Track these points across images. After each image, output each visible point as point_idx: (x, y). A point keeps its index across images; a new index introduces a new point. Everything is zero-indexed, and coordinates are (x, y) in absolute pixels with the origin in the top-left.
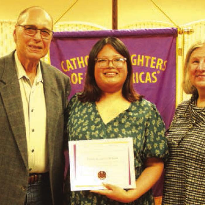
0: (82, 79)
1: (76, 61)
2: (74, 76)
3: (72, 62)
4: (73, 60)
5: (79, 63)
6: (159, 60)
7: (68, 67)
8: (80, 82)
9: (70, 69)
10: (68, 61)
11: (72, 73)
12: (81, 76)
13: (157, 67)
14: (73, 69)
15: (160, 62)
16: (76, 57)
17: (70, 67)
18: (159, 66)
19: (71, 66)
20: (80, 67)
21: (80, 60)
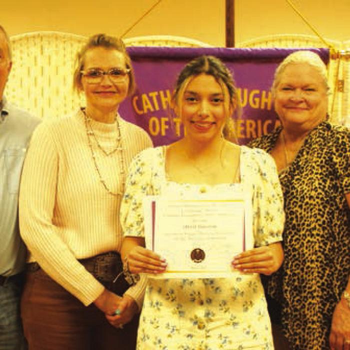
0: (167, 127)
1: (159, 98)
2: (154, 123)
3: (151, 99)
4: (154, 95)
5: (163, 100)
8: (163, 133)
9: (148, 110)
10: (144, 97)
11: (151, 117)
12: (166, 123)
14: (152, 110)
16: (158, 90)
17: (147, 106)
19: (150, 106)
20: (165, 107)
21: (166, 96)
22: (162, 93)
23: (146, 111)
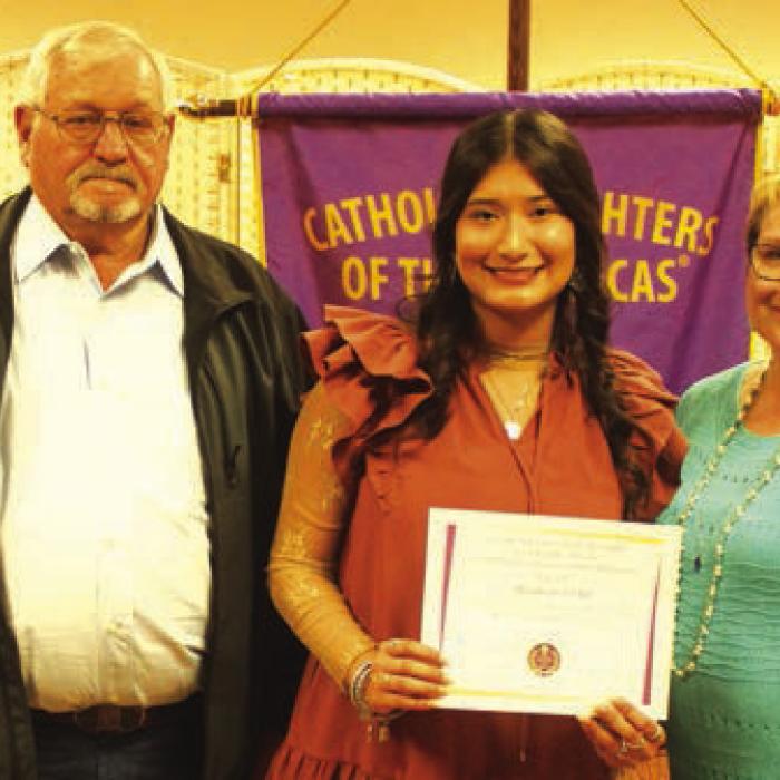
0: (384, 279)
1: (363, 212)
2: (354, 270)
3: (345, 215)
4: (351, 205)
5: (375, 216)
6: (687, 212)
7: (333, 235)
8: (376, 294)
9: (340, 240)
10: (331, 210)
11: (346, 256)
12: (382, 270)
13: (679, 243)
14: (348, 239)
15: (691, 221)
16: (362, 194)
17: (337, 232)
18: (686, 238)
19: (343, 231)
20: (378, 232)
21: (380, 207)
22: (370, 200)
23: (334, 243)
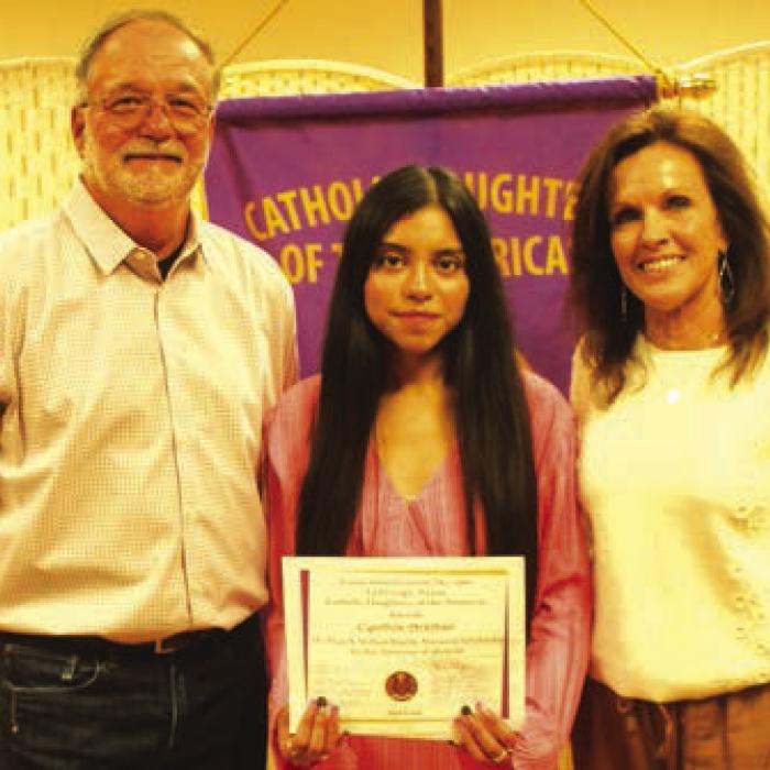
0: (320, 263)
1: (298, 202)
2: (292, 257)
3: (281, 206)
4: (287, 197)
5: (309, 207)
7: (271, 224)
8: (313, 277)
9: (278, 230)
10: (268, 203)
11: (283, 244)
12: (318, 255)
14: (286, 229)
16: (296, 186)
17: (275, 222)
19: (280, 222)
20: (312, 221)
21: (313, 198)
22: (304, 193)
23: (272, 233)
